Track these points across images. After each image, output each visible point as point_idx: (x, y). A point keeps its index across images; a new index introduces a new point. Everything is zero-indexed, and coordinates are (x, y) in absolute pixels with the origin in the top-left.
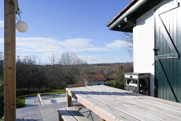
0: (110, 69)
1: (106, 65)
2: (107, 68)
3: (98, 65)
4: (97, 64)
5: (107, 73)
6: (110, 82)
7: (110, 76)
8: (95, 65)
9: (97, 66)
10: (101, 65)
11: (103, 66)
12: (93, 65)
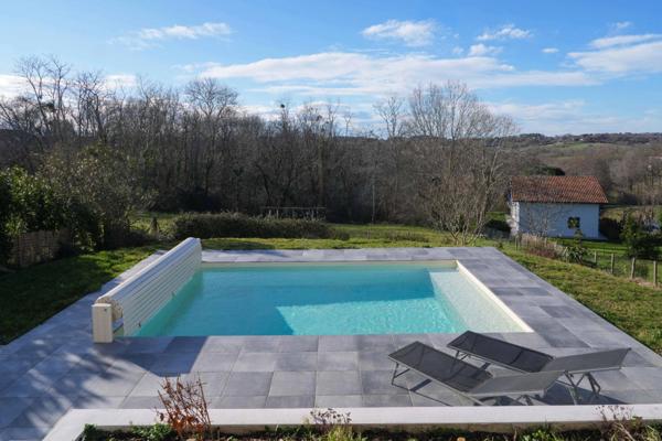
0: (647, 156)
1: (628, 139)
2: (630, 152)
3: (590, 139)
4: (585, 136)
5: (626, 175)
6: (636, 214)
7: (640, 189)
8: (577, 139)
9: (586, 145)
10: (603, 138)
11: (615, 147)
12: (566, 138)
